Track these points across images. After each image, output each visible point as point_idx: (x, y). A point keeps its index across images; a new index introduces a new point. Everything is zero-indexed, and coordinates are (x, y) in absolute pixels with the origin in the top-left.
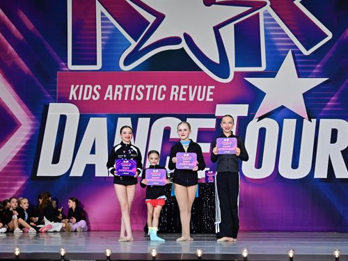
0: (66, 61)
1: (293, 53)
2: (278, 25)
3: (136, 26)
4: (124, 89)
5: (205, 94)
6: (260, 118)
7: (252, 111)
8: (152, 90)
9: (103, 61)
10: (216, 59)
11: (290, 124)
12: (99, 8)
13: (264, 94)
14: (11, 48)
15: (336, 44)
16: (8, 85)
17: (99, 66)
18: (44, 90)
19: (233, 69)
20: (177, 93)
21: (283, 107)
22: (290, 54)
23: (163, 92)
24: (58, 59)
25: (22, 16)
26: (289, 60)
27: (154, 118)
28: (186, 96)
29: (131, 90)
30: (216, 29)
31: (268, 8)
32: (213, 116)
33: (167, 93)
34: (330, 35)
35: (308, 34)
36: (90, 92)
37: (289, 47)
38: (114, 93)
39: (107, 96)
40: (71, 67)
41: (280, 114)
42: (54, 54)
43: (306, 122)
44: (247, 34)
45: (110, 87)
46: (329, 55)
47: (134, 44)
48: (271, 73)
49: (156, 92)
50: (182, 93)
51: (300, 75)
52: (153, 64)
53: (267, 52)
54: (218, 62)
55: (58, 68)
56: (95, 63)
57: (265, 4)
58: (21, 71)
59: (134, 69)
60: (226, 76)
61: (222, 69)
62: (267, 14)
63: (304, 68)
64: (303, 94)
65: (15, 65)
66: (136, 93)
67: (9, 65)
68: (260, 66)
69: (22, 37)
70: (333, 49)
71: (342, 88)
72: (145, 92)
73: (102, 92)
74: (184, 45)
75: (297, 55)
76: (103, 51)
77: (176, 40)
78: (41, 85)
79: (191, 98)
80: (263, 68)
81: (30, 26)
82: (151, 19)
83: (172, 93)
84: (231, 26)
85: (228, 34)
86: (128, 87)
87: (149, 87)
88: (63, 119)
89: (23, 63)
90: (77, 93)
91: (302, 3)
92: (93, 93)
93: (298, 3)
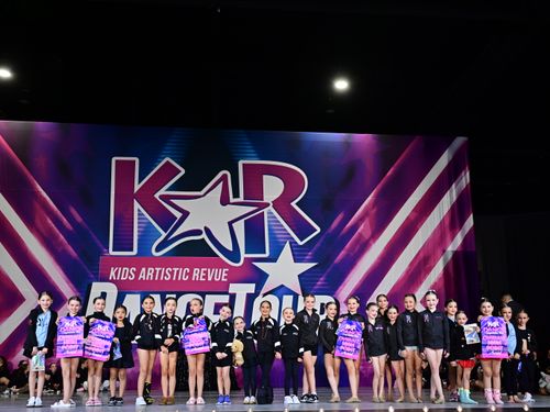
0: (108, 248)
1: (290, 243)
2: (279, 221)
3: (166, 221)
4: (155, 271)
5: (220, 275)
6: (265, 295)
7: (258, 289)
8: (178, 272)
9: (139, 249)
10: (229, 247)
11: (288, 300)
12: (137, 206)
13: (268, 275)
14: (62, 237)
15: (323, 237)
16: (58, 267)
17: (135, 252)
18: (88, 271)
19: (243, 255)
20: (198, 274)
21: (282, 286)
22: (288, 244)
23: (187, 274)
24: (101, 246)
25: (73, 211)
26: (287, 251)
27: (179, 295)
28: (206, 277)
29: (160, 271)
30: (230, 224)
31: (271, 208)
32: (226, 293)
33: (190, 274)
34: (319, 230)
35: (302, 229)
36: (127, 274)
37: (288, 239)
38: (147, 274)
39: (140, 277)
40: (112, 253)
41: (280, 291)
42: (98, 242)
43: (301, 298)
44: (254, 228)
45: (144, 269)
46: (318, 245)
47: (164, 235)
48: (273, 259)
49: (182, 274)
50: (202, 274)
51: (295, 261)
52: (179, 251)
53: (270, 243)
54: (231, 249)
55: (101, 253)
56: (131, 250)
57: (268, 205)
58: (70, 256)
59: (165, 255)
60: (238, 262)
61: (234, 255)
62: (270, 213)
63: (298, 255)
64: (298, 276)
65: (65, 252)
66: (165, 274)
67: (60, 250)
68: (265, 253)
69: (71, 228)
70: (321, 240)
71: (329, 270)
72: (172, 273)
73: (137, 274)
74: (204, 236)
75: (293, 245)
76: (139, 240)
77: (198, 232)
78: (85, 267)
79: (210, 279)
80: (267, 255)
81: (79, 219)
82: (178, 215)
83: (194, 274)
84: (242, 222)
85: (240, 228)
86: (158, 269)
87: (176, 269)
88: (104, 295)
89: (70, 249)
90: (116, 274)
91: (297, 204)
92: (130, 274)
93: (293, 204)
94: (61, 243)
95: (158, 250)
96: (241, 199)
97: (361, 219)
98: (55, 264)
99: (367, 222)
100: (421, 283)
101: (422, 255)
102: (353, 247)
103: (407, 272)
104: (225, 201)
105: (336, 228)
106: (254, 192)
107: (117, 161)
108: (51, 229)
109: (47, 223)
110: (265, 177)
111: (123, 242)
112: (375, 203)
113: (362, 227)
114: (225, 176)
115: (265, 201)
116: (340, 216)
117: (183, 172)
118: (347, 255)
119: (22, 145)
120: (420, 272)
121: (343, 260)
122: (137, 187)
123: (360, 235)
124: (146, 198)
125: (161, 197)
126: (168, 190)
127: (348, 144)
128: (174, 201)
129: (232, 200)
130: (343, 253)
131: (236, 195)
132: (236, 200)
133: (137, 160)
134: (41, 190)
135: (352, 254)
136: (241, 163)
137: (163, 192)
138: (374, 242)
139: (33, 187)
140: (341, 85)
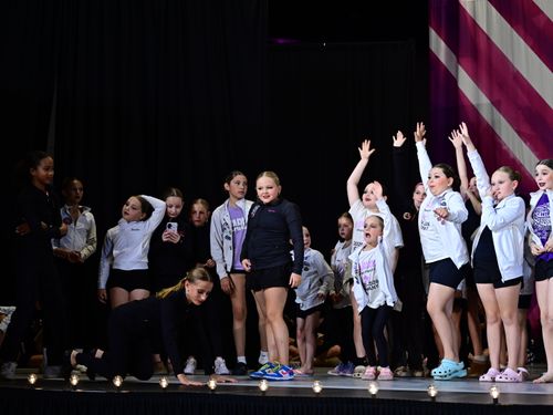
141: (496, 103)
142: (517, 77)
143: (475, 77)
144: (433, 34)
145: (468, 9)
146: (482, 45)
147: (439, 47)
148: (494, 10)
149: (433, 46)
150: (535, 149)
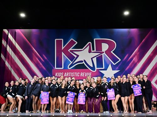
0: (55, 67)
1: (111, 64)
2: (107, 58)
3: (72, 58)
4: (69, 74)
5: (89, 74)
8: (76, 74)
9: (64, 67)
12: (63, 54)
13: (104, 74)
14: (41, 64)
15: (122, 62)
17: (63, 68)
18: (49, 74)
20: (82, 74)
21: (109, 78)
22: (110, 66)
23: (79, 74)
24: (53, 66)
25: (44, 56)
28: (85, 75)
29: (71, 74)
31: (104, 53)
34: (120, 60)
37: (110, 63)
38: (67, 75)
39: (65, 75)
40: (56, 68)
42: (51, 65)
45: (66, 73)
46: (120, 65)
47: (71, 62)
48: (105, 69)
50: (83, 74)
51: (113, 70)
52: (76, 67)
53: (104, 64)
54: (92, 67)
55: (52, 68)
56: (62, 67)
57: (104, 52)
58: (44, 69)
59: (71, 69)
60: (95, 70)
61: (93, 68)
62: (104, 55)
63: (114, 68)
64: (114, 75)
65: (42, 68)
66: (72, 75)
67: (40, 67)
68: (103, 67)
69: (44, 61)
71: (124, 73)
72: (74, 74)
74: (84, 62)
76: (64, 64)
77: (82, 61)
79: (86, 76)
80: (104, 68)
81: (46, 58)
82: (76, 56)
83: (81, 74)
86: (70, 73)
87: (75, 73)
89: (44, 67)
90: (57, 75)
91: (113, 52)
92: (61, 75)
93: (112, 52)
94: (41, 66)
95: (70, 67)
96: (95, 51)
97: (134, 56)
98: (39, 72)
99: (136, 57)
100: (155, 76)
101: (155, 68)
102: (131, 66)
103: (150, 73)
104: (90, 52)
105: (126, 59)
106: (99, 48)
107: (56, 40)
108: (38, 61)
109: (37, 60)
110: (102, 43)
111: (59, 65)
112: (138, 51)
113: (134, 59)
114: (90, 44)
115: (103, 51)
116: (127, 56)
117: (77, 43)
118: (130, 68)
119: (29, 37)
120: (154, 73)
121: (128, 69)
122: (63, 48)
123: (134, 61)
124: (66, 51)
125: (70, 51)
126: (72, 49)
127: (129, 32)
128: (74, 52)
129: (92, 51)
130: (128, 67)
131: (93, 50)
132: (93, 51)
133: (62, 40)
134: (34, 49)
135: (131, 67)
136: (95, 40)
137: (71, 49)
138: (138, 63)
139: (32, 49)
140: (126, 13)
141: (11, 67)
142: (15, 63)
143: (8, 62)
144: (2, 54)
145: (8, 51)
146: (10, 57)
147: (2, 56)
148: (12, 52)
149: (2, 57)
150: (17, 75)
